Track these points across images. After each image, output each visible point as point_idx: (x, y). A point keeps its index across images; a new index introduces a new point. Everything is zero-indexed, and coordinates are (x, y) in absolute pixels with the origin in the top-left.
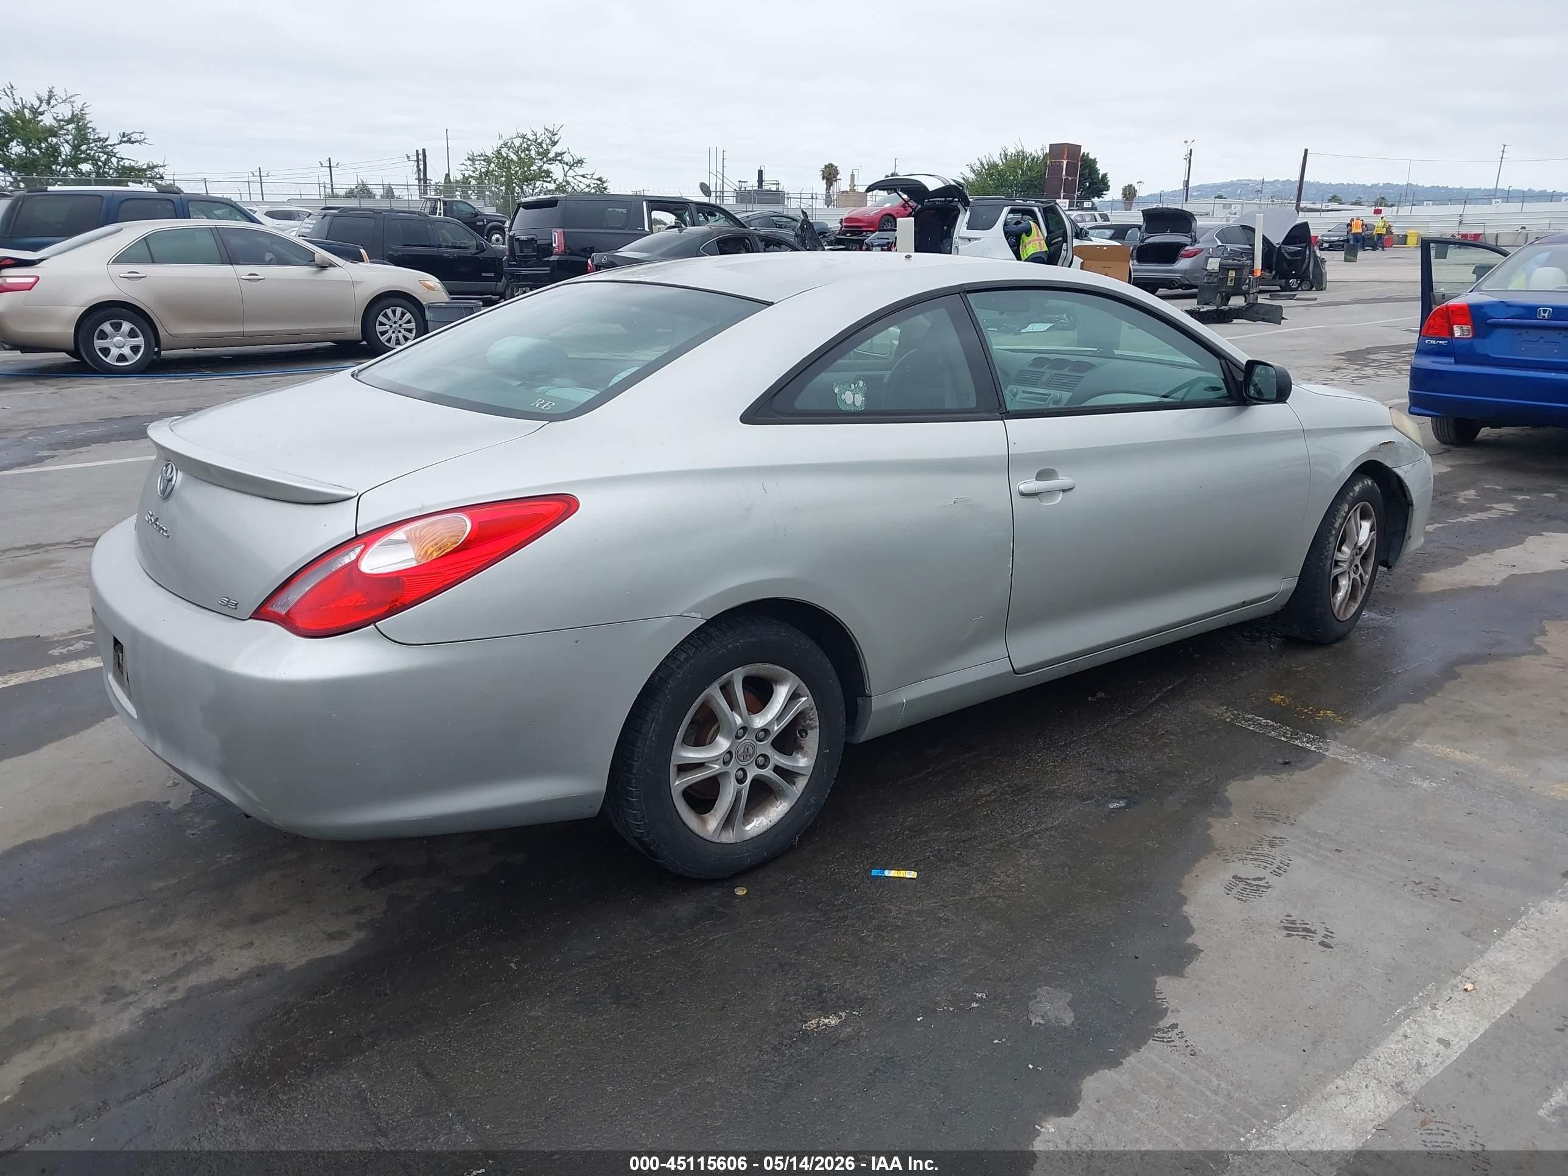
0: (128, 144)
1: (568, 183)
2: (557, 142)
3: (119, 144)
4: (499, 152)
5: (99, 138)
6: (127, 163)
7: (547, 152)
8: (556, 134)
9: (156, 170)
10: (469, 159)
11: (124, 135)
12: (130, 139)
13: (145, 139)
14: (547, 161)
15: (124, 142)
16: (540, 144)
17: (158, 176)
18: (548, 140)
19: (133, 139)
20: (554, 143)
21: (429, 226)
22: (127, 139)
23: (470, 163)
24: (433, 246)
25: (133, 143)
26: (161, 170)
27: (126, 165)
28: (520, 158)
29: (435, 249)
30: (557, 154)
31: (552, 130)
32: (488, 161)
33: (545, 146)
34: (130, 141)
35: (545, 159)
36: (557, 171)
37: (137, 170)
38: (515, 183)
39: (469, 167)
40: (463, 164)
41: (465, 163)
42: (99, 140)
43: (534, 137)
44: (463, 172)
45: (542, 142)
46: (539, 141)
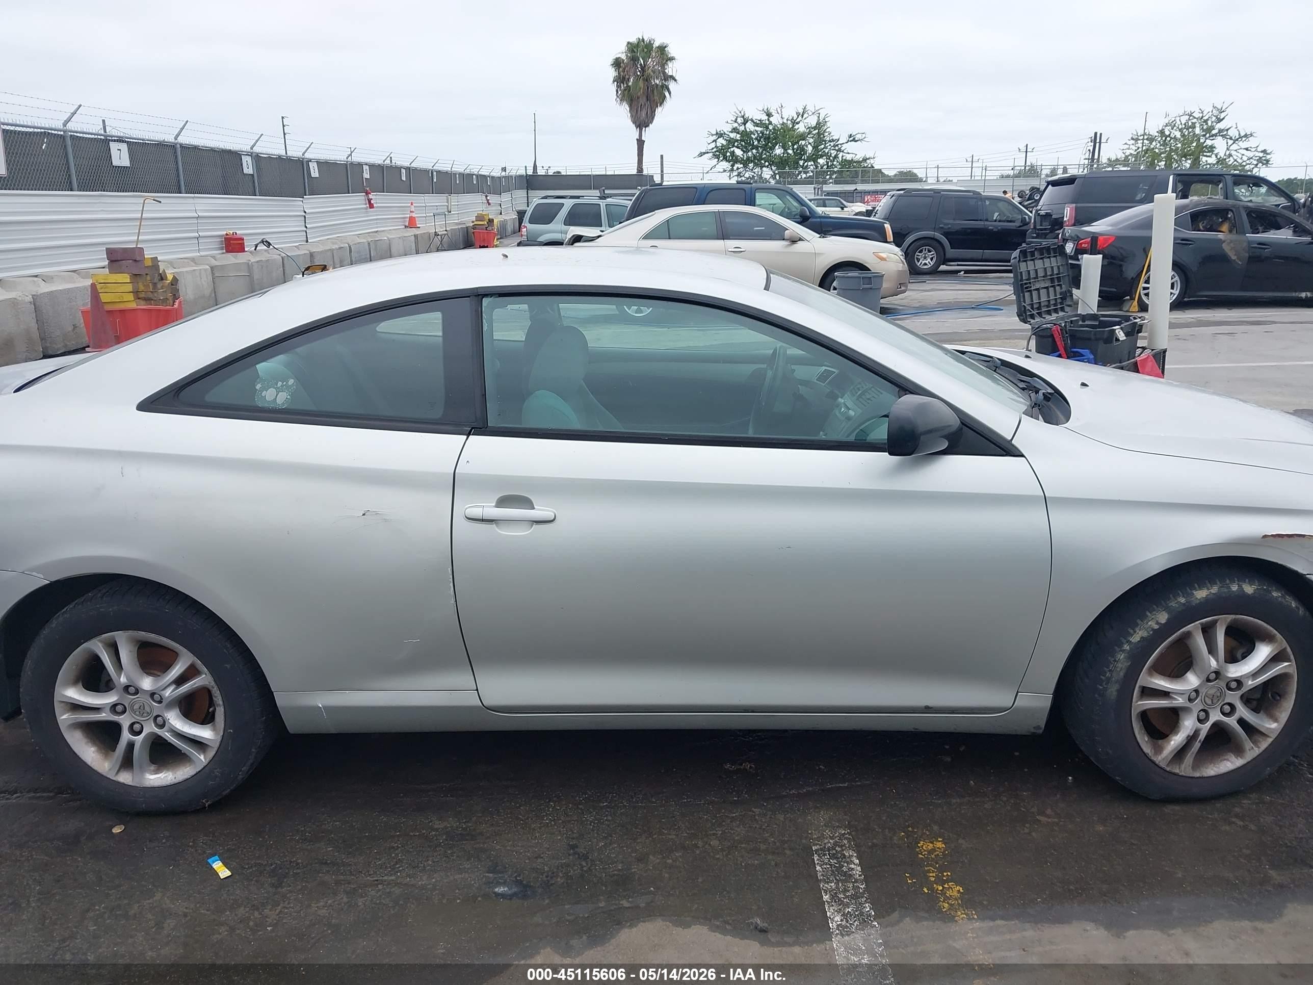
0: (853, 142)
1: (1230, 155)
2: (1223, 119)
3: (846, 143)
4: (1162, 132)
5: (833, 139)
6: (849, 157)
7: (1212, 128)
8: (1223, 111)
9: (868, 161)
10: (1132, 139)
11: (850, 136)
12: (854, 139)
13: (865, 138)
14: (1210, 137)
15: (851, 141)
16: (1206, 121)
17: (869, 166)
18: (1214, 118)
19: (856, 139)
20: (1219, 120)
21: (980, 203)
22: (852, 139)
23: (1133, 142)
24: (981, 220)
25: (856, 141)
26: (872, 161)
27: (847, 159)
28: (1183, 136)
29: (982, 223)
30: (1220, 131)
31: (1220, 108)
32: (1151, 139)
33: (1209, 123)
34: (854, 140)
35: (1208, 135)
36: (1220, 146)
37: (855, 162)
38: (1174, 159)
39: (1131, 146)
40: (1126, 144)
41: (1129, 143)
42: (833, 140)
43: (1201, 115)
44: (1124, 151)
45: (1208, 120)
46: (1205, 118)
